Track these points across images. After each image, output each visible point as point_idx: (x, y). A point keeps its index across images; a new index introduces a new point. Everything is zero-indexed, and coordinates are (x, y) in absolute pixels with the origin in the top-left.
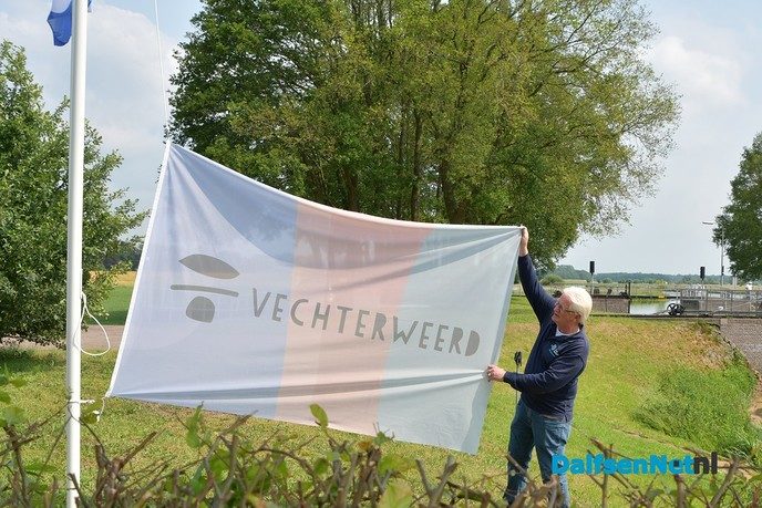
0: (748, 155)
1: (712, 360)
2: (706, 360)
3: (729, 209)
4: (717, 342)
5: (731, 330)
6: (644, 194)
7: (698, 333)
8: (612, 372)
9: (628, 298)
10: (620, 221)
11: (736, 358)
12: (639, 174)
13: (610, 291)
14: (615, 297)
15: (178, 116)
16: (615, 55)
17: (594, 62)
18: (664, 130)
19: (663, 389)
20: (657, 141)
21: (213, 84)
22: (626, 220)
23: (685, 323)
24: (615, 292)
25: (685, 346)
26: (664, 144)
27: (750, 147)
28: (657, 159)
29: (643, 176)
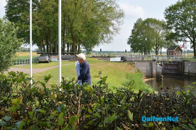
0: (135, 24)
1: (133, 71)
2: (132, 71)
3: (131, 36)
4: (134, 67)
5: (137, 64)
6: (117, 34)
7: (130, 65)
8: (113, 74)
9: (109, 57)
10: (111, 40)
11: (138, 71)
12: (116, 29)
13: (105, 56)
14: (106, 57)
15: (7, 16)
16: (111, 2)
17: (106, 4)
18: (121, 19)
19: (127, 78)
20: (120, 22)
21: (16, 8)
22: (113, 40)
23: (127, 63)
24: (106, 56)
25: (127, 68)
26: (122, 22)
27: (136, 22)
28: (120, 26)
29: (117, 30)
